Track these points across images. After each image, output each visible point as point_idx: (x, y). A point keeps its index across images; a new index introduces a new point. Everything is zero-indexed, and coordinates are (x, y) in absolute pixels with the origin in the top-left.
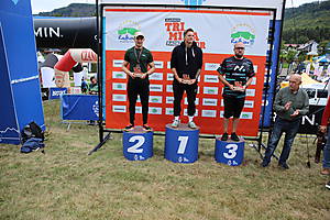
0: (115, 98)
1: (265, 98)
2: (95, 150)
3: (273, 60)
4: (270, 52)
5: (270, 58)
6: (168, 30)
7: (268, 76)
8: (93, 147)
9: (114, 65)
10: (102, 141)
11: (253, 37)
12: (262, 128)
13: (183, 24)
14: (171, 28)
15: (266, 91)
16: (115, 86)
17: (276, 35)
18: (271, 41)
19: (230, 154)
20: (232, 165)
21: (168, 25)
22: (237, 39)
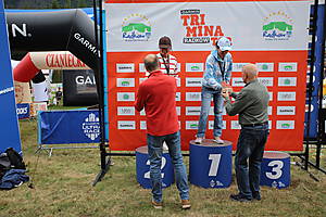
0: (121, 111)
1: (309, 103)
3: (317, 54)
4: (312, 45)
5: (312, 52)
6: (185, 24)
7: (311, 74)
9: (118, 71)
11: (290, 28)
12: (308, 140)
13: (203, 16)
14: (189, 21)
15: (309, 93)
16: (120, 97)
18: (313, 31)
19: (274, 173)
20: (278, 187)
21: (185, 18)
22: (270, 32)
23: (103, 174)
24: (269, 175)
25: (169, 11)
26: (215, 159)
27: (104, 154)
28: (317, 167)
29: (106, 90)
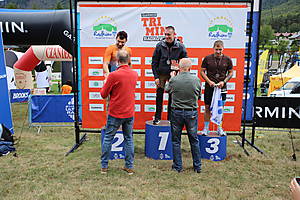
0: (92, 96)
1: (246, 92)
2: (72, 151)
3: (253, 52)
4: (249, 45)
5: (249, 50)
6: (145, 25)
7: (248, 68)
8: (69, 149)
9: (90, 63)
10: (79, 142)
11: (231, 30)
12: (245, 122)
13: (159, 19)
14: (148, 23)
15: (246, 84)
16: (91, 84)
17: (254, 27)
18: (249, 33)
19: (212, 149)
20: (215, 160)
21: (145, 20)
22: (215, 33)
23: (77, 147)
24: (208, 150)
25: (132, 14)
26: (164, 136)
27: (78, 131)
28: (252, 145)
29: (80, 78)
